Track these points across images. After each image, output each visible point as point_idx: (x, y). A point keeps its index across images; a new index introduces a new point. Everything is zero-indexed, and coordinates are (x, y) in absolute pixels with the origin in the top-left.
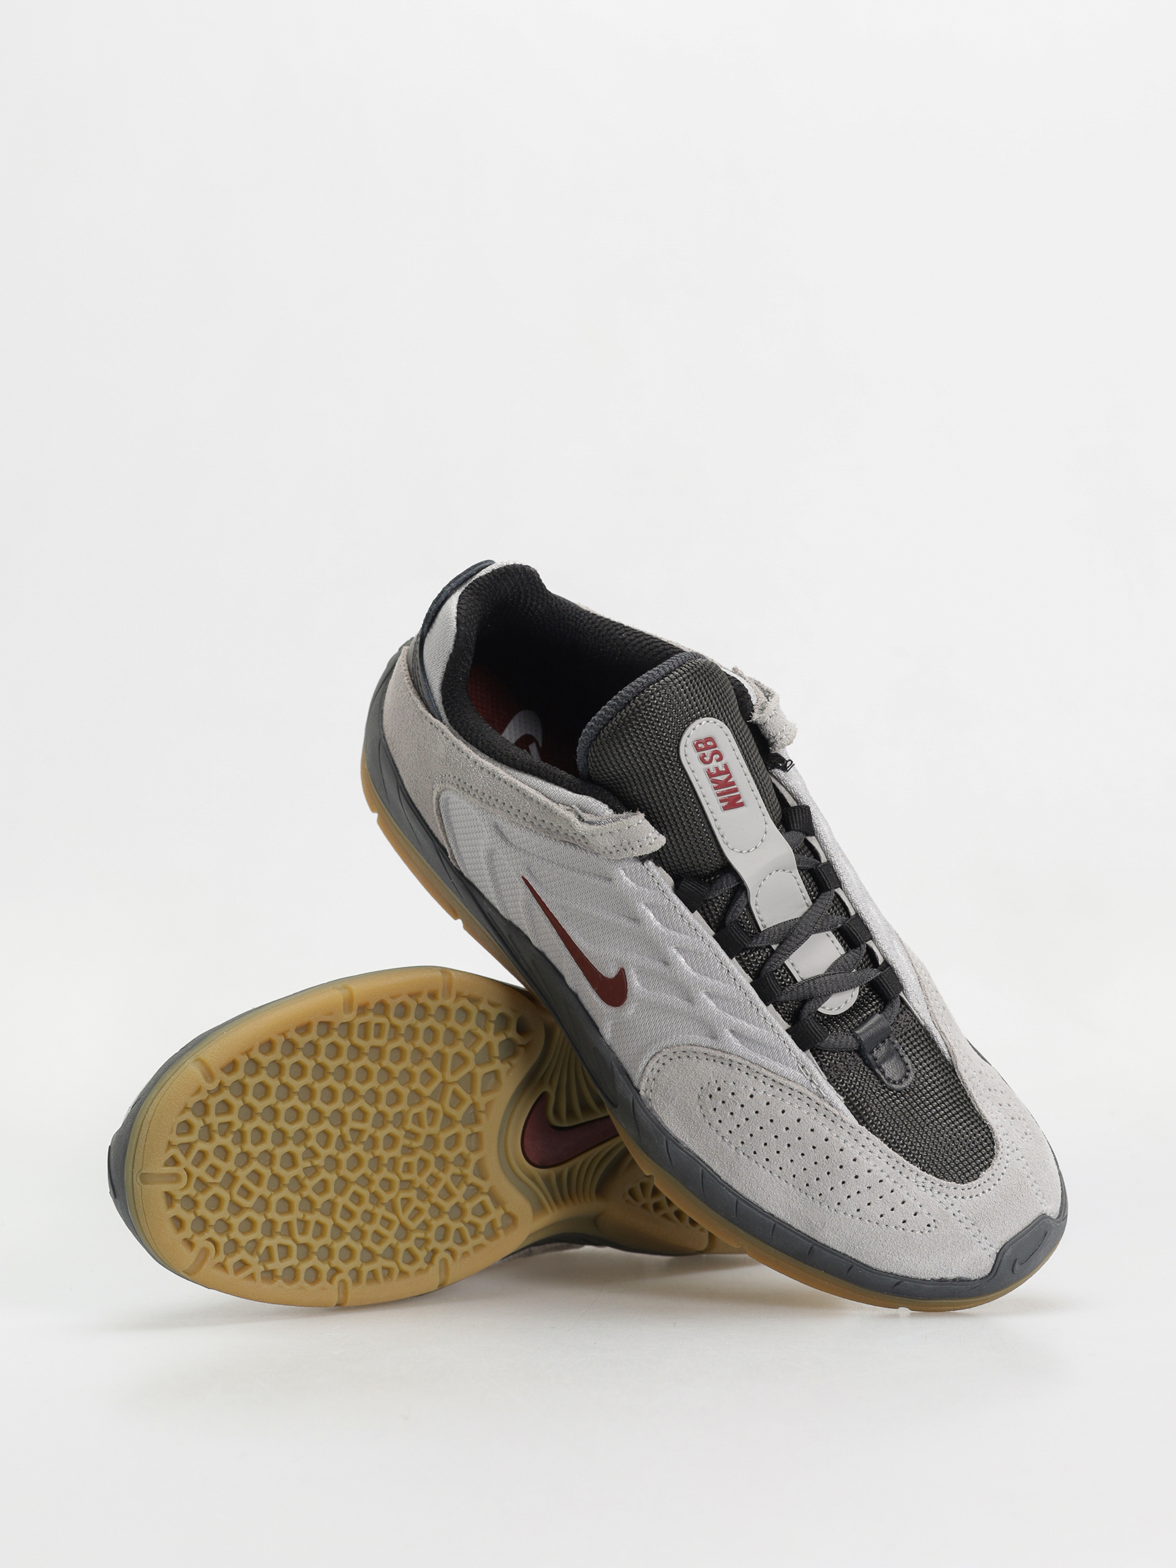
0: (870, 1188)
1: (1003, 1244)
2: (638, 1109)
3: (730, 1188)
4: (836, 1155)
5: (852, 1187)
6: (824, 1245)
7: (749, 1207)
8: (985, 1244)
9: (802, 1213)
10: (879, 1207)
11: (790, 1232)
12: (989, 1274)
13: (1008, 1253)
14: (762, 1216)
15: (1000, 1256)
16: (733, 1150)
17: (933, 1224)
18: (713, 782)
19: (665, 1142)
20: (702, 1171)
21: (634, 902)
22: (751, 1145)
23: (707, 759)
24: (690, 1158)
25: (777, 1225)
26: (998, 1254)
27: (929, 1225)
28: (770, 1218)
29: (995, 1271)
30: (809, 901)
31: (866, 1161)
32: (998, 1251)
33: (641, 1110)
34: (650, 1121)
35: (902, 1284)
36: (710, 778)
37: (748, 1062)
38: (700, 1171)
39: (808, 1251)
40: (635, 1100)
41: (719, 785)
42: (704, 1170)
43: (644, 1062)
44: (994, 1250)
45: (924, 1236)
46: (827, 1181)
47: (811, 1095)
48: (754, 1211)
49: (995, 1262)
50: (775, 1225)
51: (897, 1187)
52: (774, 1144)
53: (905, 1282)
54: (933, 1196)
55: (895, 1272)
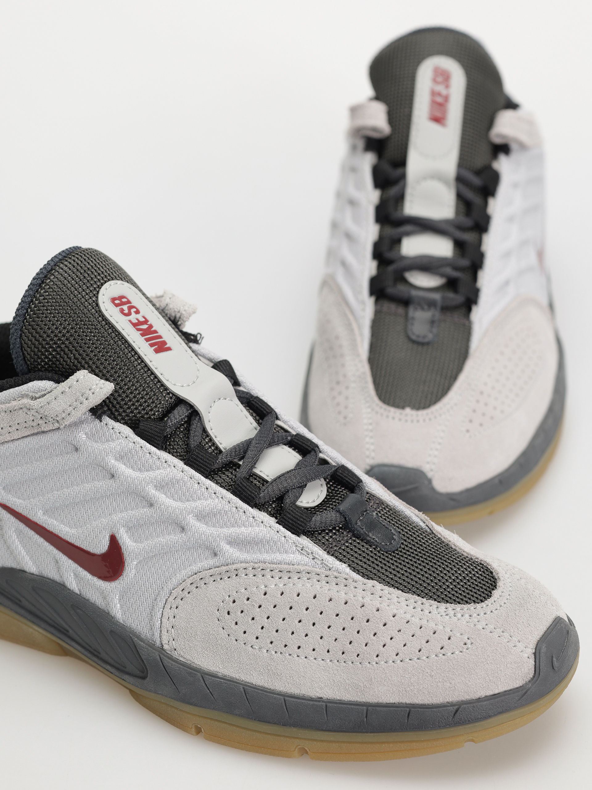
0: (400, 631)
1: (536, 643)
2: (166, 661)
3: (273, 692)
4: (360, 614)
5: (384, 635)
6: (377, 703)
7: (297, 700)
8: (521, 646)
9: (347, 681)
10: (414, 644)
11: (342, 706)
12: (534, 677)
13: (544, 649)
14: (312, 703)
15: (537, 654)
16: (265, 654)
17: (469, 642)
18: (138, 330)
19: (201, 679)
20: (244, 688)
21: (103, 459)
22: (280, 640)
23: (126, 311)
24: (228, 682)
25: (328, 704)
26: (535, 654)
27: (465, 644)
28: (319, 701)
29: (537, 673)
30: (255, 424)
31: (387, 608)
32: (534, 651)
33: (169, 661)
34: (181, 666)
35: (460, 709)
36: (134, 327)
37: (251, 564)
38: (242, 690)
39: (365, 715)
40: (162, 656)
41: (144, 333)
42: (245, 687)
43: (159, 615)
44: (530, 651)
45: (465, 654)
46: (360, 640)
47: (318, 570)
48: (303, 701)
49: (535, 662)
50: (326, 706)
51: (424, 622)
52: (301, 629)
53: (462, 706)
54: (459, 619)
55: (451, 700)
